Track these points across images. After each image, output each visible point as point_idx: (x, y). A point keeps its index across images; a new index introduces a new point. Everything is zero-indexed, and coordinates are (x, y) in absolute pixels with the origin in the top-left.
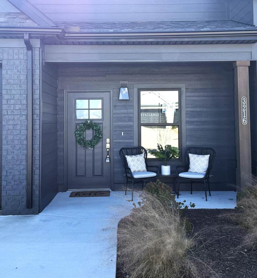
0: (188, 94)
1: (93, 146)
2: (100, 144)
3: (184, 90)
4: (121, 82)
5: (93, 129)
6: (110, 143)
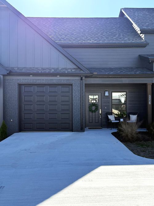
0: (129, 94)
1: (95, 112)
2: (97, 111)
3: (128, 92)
4: (106, 89)
5: (95, 106)
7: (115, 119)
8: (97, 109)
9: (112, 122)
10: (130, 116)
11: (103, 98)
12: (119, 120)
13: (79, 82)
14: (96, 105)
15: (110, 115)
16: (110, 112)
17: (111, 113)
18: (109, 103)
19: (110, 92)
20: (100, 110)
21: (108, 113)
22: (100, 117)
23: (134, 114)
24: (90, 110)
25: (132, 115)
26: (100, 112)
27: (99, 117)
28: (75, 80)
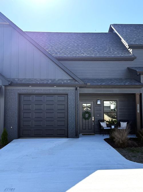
0: (119, 102)
1: (88, 119)
3: (118, 101)
4: (98, 98)
5: (88, 114)
6: (94, 118)
7: (107, 126)
8: (90, 116)
9: (105, 128)
10: (120, 123)
11: (96, 106)
12: (111, 127)
13: (74, 92)
14: (89, 112)
15: (102, 122)
16: (102, 119)
17: (103, 121)
18: (101, 110)
19: (102, 101)
20: (93, 117)
21: (100, 120)
22: (93, 124)
23: (124, 121)
24: (84, 117)
25: (123, 122)
26: (93, 119)
27: (91, 124)
28: (71, 90)
